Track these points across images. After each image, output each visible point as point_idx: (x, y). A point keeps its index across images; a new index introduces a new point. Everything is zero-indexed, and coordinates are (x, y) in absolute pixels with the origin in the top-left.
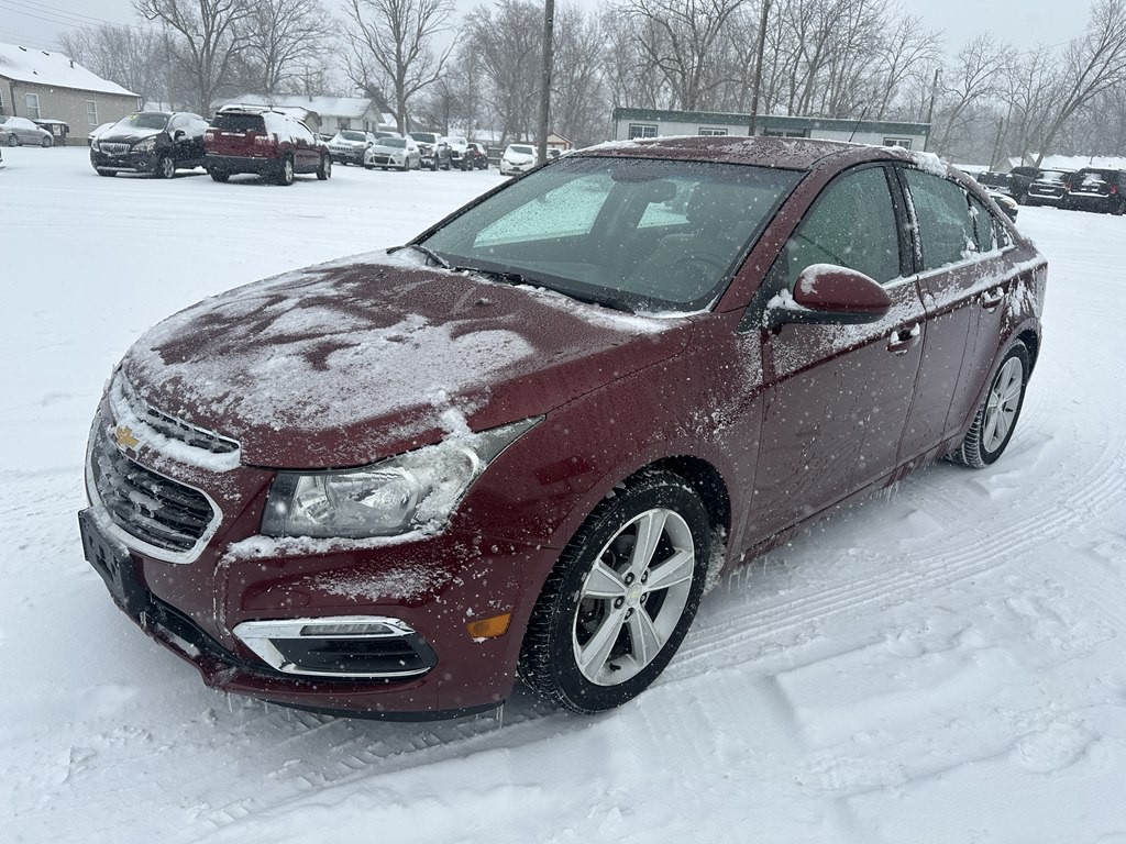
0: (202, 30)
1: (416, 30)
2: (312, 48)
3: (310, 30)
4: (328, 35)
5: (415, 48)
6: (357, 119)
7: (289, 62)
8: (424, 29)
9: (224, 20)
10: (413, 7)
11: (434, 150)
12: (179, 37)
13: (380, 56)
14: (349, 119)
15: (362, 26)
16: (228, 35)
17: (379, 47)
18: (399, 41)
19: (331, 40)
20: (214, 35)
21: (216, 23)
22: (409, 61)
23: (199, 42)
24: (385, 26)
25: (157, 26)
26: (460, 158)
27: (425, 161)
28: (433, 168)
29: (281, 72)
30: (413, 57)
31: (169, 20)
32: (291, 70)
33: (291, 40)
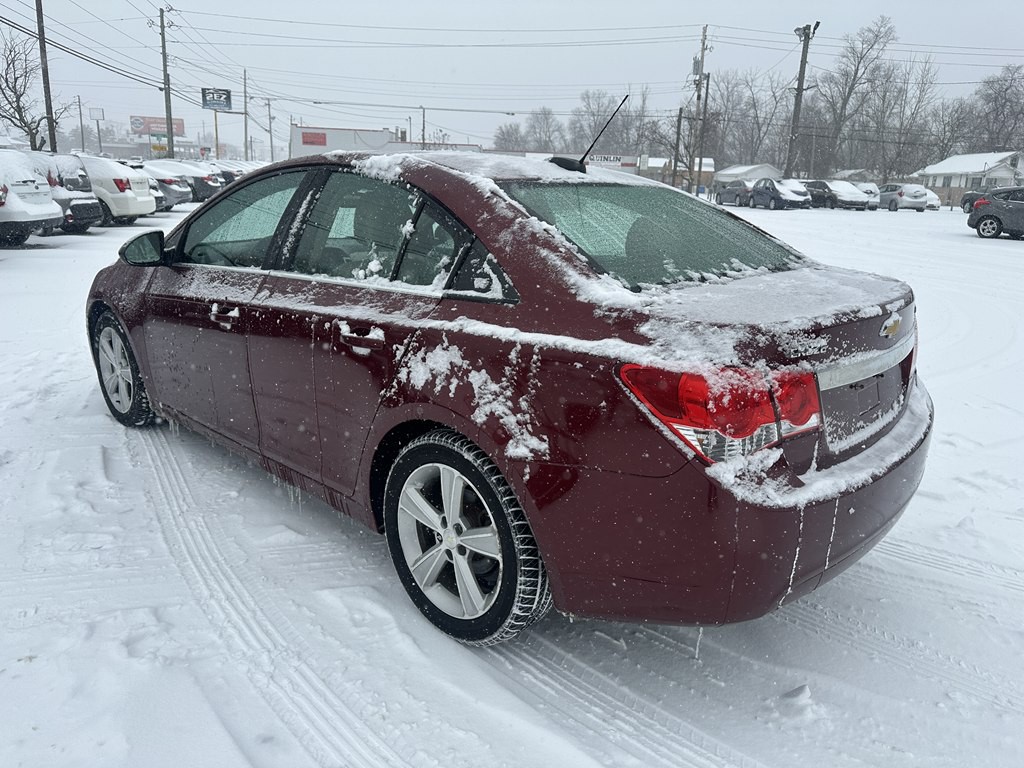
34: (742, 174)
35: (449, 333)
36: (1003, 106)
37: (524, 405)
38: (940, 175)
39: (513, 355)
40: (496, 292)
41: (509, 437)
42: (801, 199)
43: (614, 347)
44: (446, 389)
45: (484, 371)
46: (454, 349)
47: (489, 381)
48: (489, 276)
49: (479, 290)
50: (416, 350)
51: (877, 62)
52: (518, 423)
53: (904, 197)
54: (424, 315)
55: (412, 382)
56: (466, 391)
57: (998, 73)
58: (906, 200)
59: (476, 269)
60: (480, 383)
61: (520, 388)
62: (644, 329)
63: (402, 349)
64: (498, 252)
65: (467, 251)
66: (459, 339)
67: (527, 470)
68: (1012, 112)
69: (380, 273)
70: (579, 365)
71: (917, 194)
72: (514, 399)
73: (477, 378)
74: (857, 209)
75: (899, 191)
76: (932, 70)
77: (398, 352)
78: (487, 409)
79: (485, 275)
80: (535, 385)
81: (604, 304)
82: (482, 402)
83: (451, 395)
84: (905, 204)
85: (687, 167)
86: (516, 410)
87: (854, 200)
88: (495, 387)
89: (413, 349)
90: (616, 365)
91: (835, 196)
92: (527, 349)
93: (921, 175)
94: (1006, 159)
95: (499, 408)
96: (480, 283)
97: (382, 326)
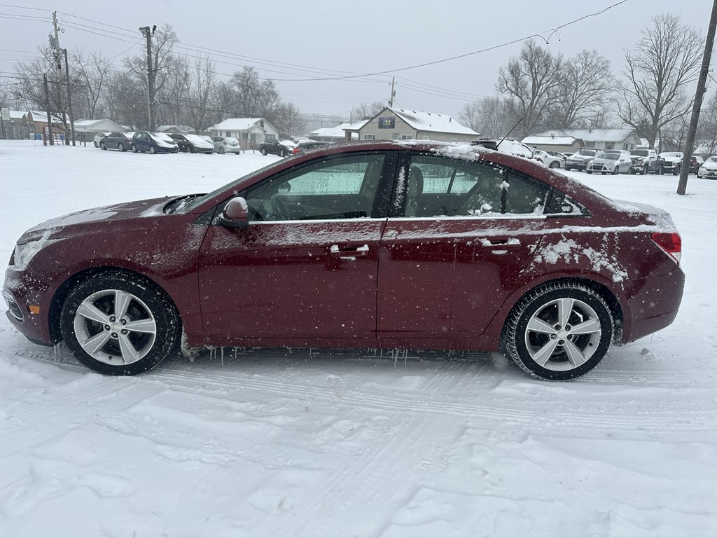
0: (531, 96)
1: (675, 82)
2: (597, 99)
3: (599, 89)
4: (612, 91)
5: (673, 93)
6: (620, 142)
7: (583, 109)
8: (681, 81)
9: (544, 89)
10: (675, 67)
11: (645, 161)
12: (517, 100)
13: (644, 101)
14: (614, 143)
15: (635, 83)
16: (545, 97)
17: (644, 96)
18: (660, 90)
19: (613, 94)
20: (537, 97)
21: (539, 91)
22: (666, 103)
23: (528, 102)
24: (651, 81)
25: (507, 96)
26: (673, 167)
27: (636, 168)
28: (642, 173)
29: (577, 115)
30: (670, 100)
31: (513, 92)
32: (583, 114)
33: (586, 96)
34: (91, 126)
35: (565, 234)
36: (247, 90)
37: (615, 259)
38: (224, 130)
39: (605, 238)
40: (577, 212)
41: (613, 273)
42: (172, 146)
43: (642, 228)
44: (573, 261)
45: (590, 248)
46: (571, 241)
47: (595, 252)
48: (570, 205)
49: (566, 212)
50: (545, 246)
51: (170, 54)
52: (614, 267)
53: (228, 146)
54: (541, 228)
55: (547, 261)
56: (584, 258)
57: (241, 70)
58: (229, 147)
59: (561, 203)
60: (590, 253)
61: (611, 251)
62: (650, 219)
63: (535, 246)
64: (570, 193)
65: (551, 195)
66: (571, 236)
67: (622, 286)
68: (253, 95)
69: (493, 210)
70: (636, 237)
71: (234, 144)
72: (609, 257)
73: (588, 252)
74: (206, 153)
75: (224, 141)
76: (211, 65)
77: (531, 249)
78: (599, 264)
79: (566, 205)
80: (618, 249)
81: (630, 211)
82: (594, 262)
83: (577, 262)
84: (228, 150)
85: (61, 120)
86: (611, 261)
87: (205, 147)
88: (599, 254)
89: (543, 245)
90: (650, 234)
91: (192, 144)
92: (611, 234)
93: (212, 130)
94: (258, 122)
95: (605, 263)
96: (564, 208)
97: (516, 237)
